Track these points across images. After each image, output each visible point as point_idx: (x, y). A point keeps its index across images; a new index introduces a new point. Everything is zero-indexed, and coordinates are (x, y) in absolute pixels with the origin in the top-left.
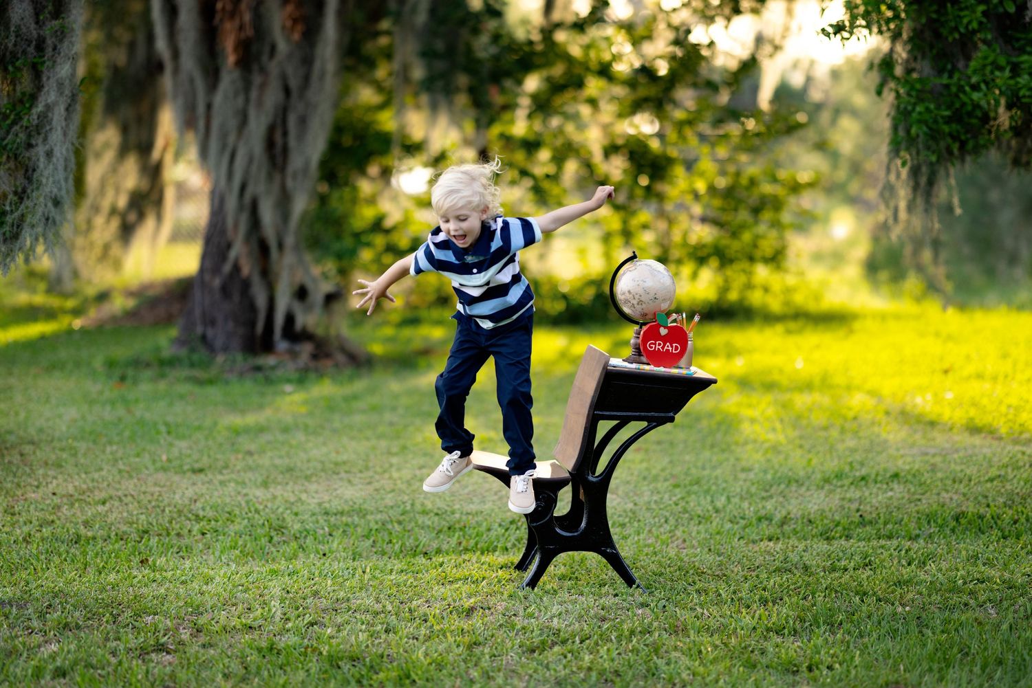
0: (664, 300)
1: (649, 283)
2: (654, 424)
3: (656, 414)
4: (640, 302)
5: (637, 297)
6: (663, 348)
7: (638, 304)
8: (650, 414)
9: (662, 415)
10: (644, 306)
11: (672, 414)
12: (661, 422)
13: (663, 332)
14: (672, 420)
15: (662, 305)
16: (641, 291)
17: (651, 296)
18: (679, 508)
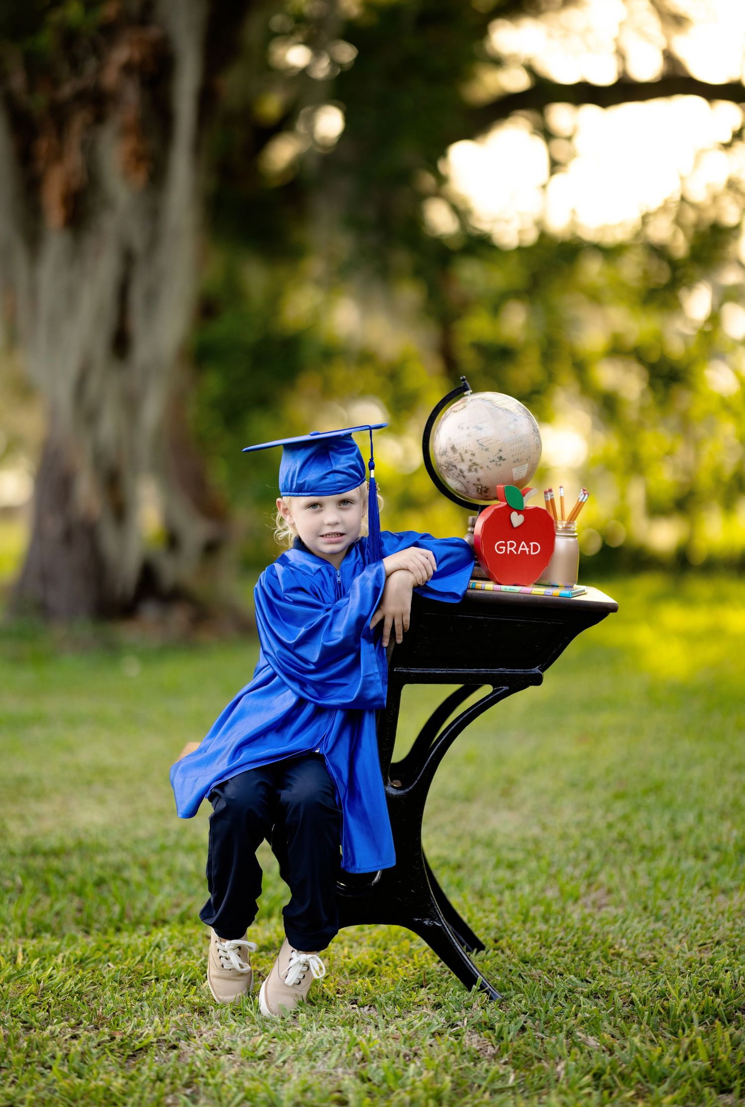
0: (518, 461)
1: (489, 432)
2: (505, 688)
3: (508, 671)
4: (473, 466)
5: (467, 457)
6: (516, 550)
7: (470, 470)
8: (495, 671)
9: (519, 671)
10: (480, 473)
11: (536, 670)
12: (518, 684)
13: (517, 519)
14: (537, 680)
15: (514, 470)
16: (472, 446)
17: (493, 454)
18: (614, 834)
